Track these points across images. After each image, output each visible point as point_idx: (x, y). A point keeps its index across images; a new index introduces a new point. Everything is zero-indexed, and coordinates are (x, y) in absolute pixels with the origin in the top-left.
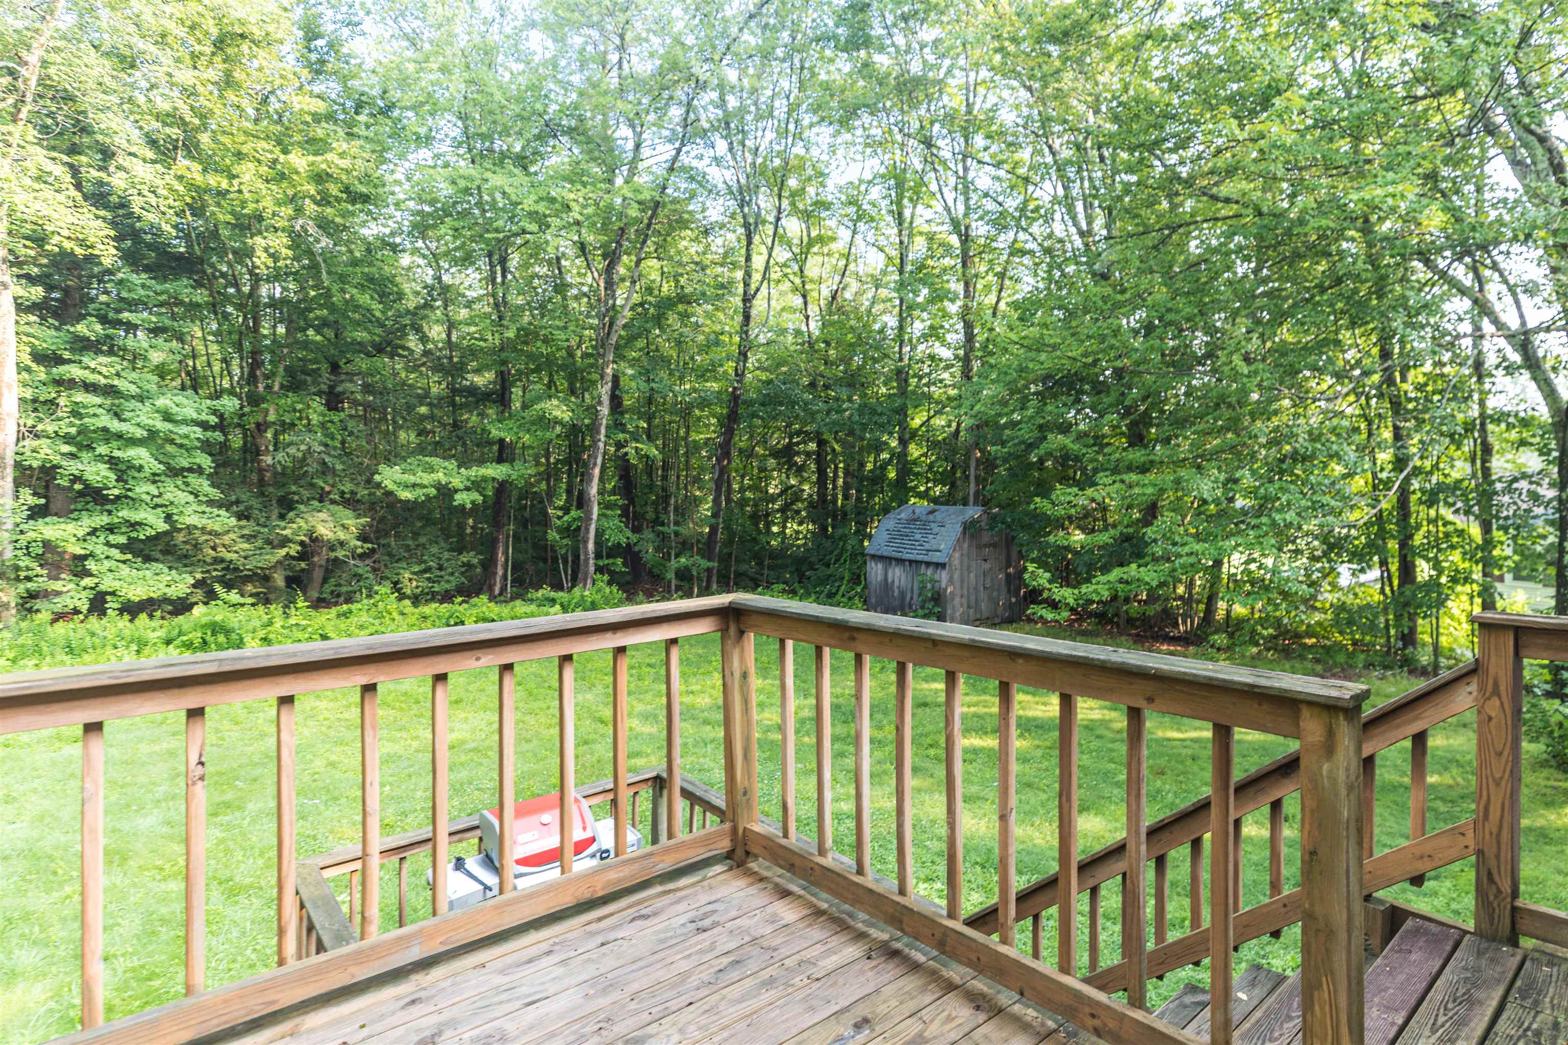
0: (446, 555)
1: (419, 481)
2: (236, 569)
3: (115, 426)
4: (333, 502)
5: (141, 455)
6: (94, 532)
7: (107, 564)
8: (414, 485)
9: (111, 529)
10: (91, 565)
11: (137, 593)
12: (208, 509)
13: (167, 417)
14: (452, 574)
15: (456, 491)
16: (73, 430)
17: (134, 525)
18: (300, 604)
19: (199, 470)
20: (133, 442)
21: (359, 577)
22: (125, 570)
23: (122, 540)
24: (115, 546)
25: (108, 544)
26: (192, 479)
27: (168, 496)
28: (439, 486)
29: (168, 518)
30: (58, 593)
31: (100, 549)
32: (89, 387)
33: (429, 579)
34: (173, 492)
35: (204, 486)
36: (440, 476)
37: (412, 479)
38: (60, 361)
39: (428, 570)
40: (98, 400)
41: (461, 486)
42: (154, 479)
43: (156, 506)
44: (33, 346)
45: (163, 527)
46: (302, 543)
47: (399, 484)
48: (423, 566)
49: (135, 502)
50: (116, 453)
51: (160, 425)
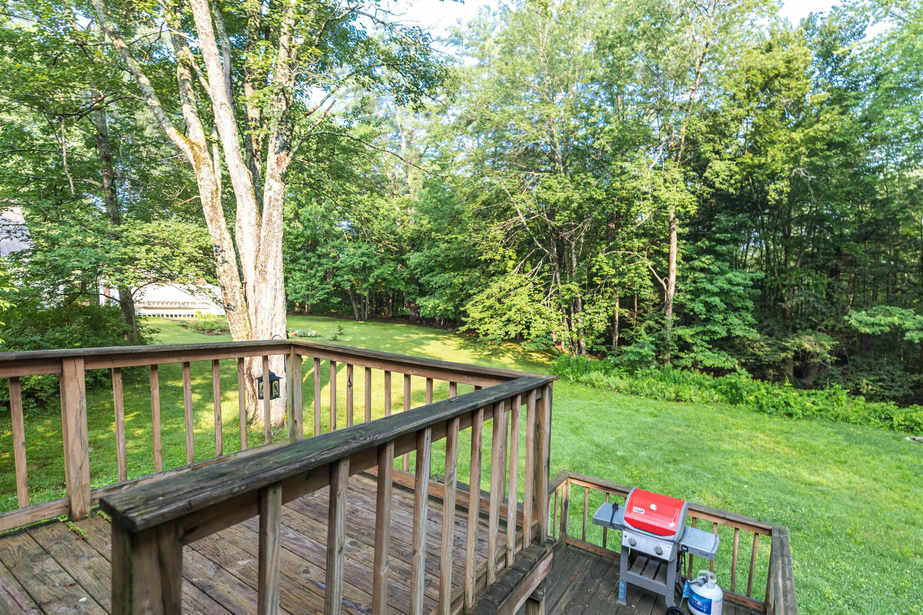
0: (899, 373)
1: (877, 321)
2: (761, 361)
3: (709, 286)
4: (820, 330)
5: (716, 300)
6: (697, 334)
7: (701, 348)
8: (873, 324)
9: (704, 333)
10: (695, 348)
11: (708, 363)
12: (747, 328)
13: (730, 282)
14: (901, 386)
15: (908, 330)
16: (691, 289)
17: (714, 333)
18: (787, 384)
19: (747, 309)
20: (714, 294)
21: (832, 377)
22: (709, 353)
23: (707, 338)
24: (705, 341)
25: (702, 340)
26: (744, 313)
27: (730, 320)
28: (891, 325)
29: (729, 331)
30: (682, 358)
31: (699, 342)
32: (702, 270)
33: (881, 387)
34: (733, 319)
35: (749, 317)
36: (896, 320)
37: (872, 320)
38: (693, 259)
39: (882, 380)
40: (703, 275)
41: (914, 327)
42: (725, 312)
43: (724, 325)
44: (683, 254)
45: (724, 334)
46: (795, 352)
47: (860, 322)
48: (877, 378)
49: (715, 323)
50: (707, 299)
51: (726, 286)
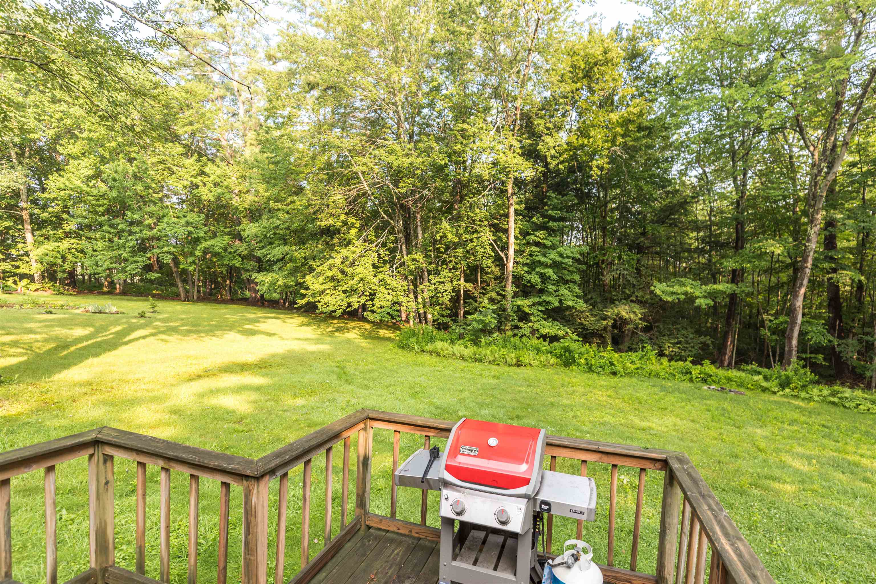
0: (691, 336)
1: (675, 290)
2: (587, 329)
3: (543, 259)
4: (632, 301)
5: (550, 272)
6: (534, 305)
7: (537, 318)
8: (673, 293)
9: (539, 304)
10: (532, 318)
11: (545, 331)
12: (576, 299)
13: (561, 255)
14: (693, 347)
15: (697, 298)
16: (528, 261)
17: (549, 303)
18: (609, 348)
19: (574, 282)
20: (548, 266)
21: (642, 341)
22: (544, 322)
23: (543, 309)
24: (541, 311)
25: (539, 310)
26: (571, 285)
27: (561, 292)
28: (686, 293)
29: (560, 301)
30: (521, 328)
31: (535, 312)
32: (537, 244)
33: (679, 348)
34: (564, 291)
35: (577, 290)
36: (689, 289)
37: (671, 289)
38: (528, 234)
39: (679, 343)
40: (538, 249)
41: (701, 295)
42: (557, 283)
43: (556, 296)
44: (520, 229)
45: (557, 304)
46: (615, 320)
47: (663, 292)
48: (676, 340)
49: (549, 293)
50: (542, 271)
51: (558, 259)
